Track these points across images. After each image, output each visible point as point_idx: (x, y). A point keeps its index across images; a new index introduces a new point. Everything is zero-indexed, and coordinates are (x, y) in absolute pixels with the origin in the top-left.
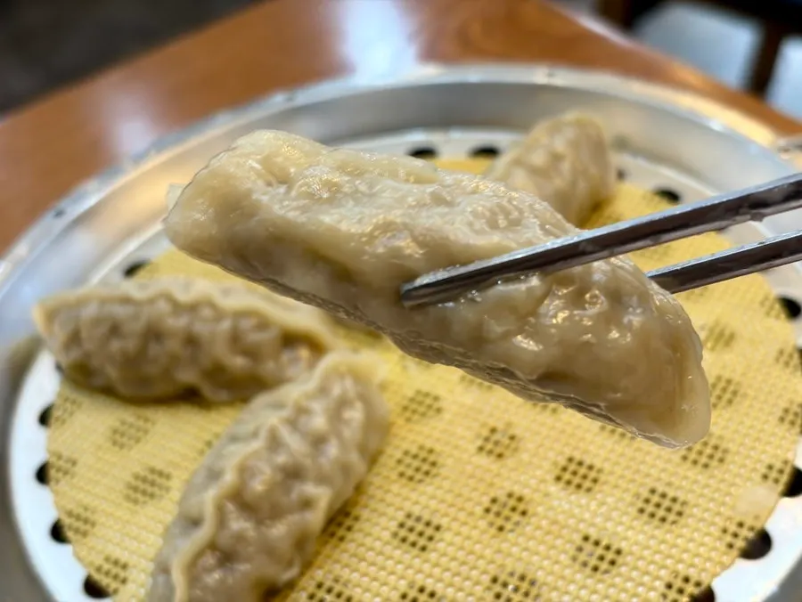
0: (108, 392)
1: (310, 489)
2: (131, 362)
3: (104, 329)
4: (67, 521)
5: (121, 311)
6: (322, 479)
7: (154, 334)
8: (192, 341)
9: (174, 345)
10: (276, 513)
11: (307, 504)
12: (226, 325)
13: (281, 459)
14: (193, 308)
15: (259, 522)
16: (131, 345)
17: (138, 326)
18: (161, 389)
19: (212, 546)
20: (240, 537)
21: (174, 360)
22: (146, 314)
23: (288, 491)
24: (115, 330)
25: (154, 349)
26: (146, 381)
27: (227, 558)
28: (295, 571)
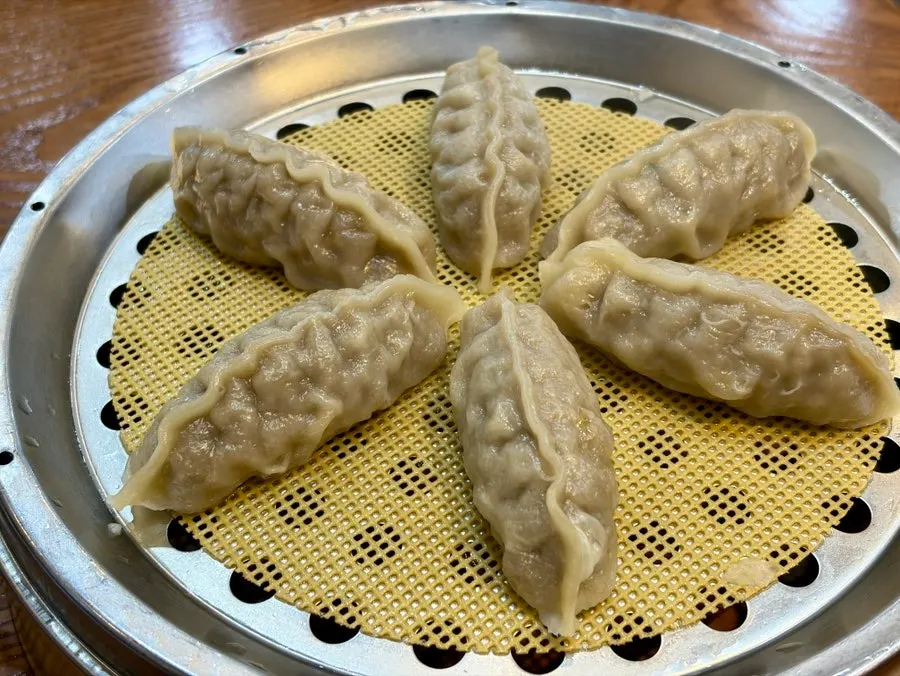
1: (321, 397)
3: (217, 176)
6: (336, 391)
7: (256, 198)
8: (288, 216)
9: (270, 216)
10: (280, 408)
11: (314, 410)
13: (303, 357)
15: (260, 411)
17: (246, 186)
18: (247, 253)
19: (207, 417)
20: (235, 418)
21: (268, 227)
23: (301, 391)
24: (225, 182)
25: (251, 214)
26: (239, 242)
27: (218, 434)
28: (282, 469)
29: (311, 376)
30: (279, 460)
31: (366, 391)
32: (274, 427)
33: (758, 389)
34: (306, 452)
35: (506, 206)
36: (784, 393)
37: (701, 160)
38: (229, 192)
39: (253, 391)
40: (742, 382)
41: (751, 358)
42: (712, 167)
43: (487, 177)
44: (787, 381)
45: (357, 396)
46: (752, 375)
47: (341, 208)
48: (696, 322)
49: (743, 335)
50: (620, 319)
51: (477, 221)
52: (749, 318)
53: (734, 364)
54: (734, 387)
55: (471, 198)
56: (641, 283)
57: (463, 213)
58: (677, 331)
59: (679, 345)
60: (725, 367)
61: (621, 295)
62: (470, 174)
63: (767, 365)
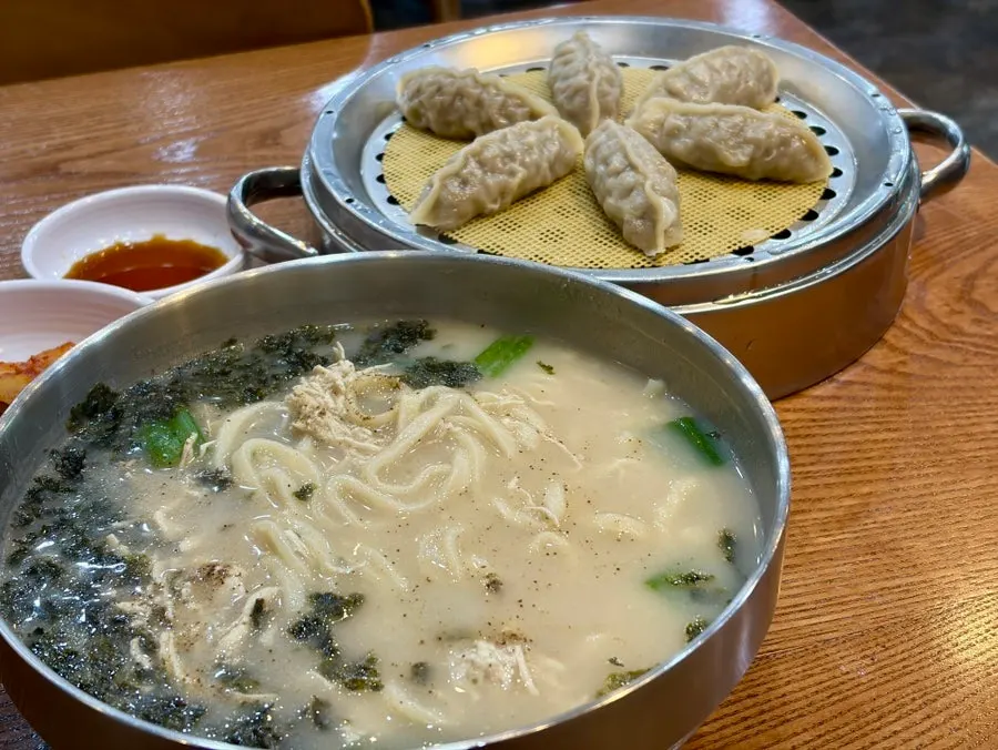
0: (428, 131)
1: (516, 166)
2: (444, 111)
3: (434, 88)
4: (385, 174)
5: (445, 81)
6: (523, 164)
7: (460, 94)
8: (479, 103)
9: (469, 103)
10: (494, 171)
11: (512, 173)
12: (500, 99)
13: (506, 149)
14: (485, 86)
15: (485, 172)
16: (447, 99)
17: (453, 89)
18: (454, 130)
19: (457, 175)
20: (472, 174)
21: (467, 111)
22: (459, 83)
23: (505, 164)
24: (439, 90)
25: (458, 103)
26: (448, 124)
27: (465, 183)
28: (496, 207)
29: (510, 156)
30: (495, 201)
31: (538, 166)
32: (491, 180)
33: (752, 159)
34: (509, 199)
35: (602, 95)
36: (768, 159)
37: (712, 69)
38: (442, 95)
39: (482, 164)
40: (743, 154)
41: (747, 142)
42: (718, 71)
43: (590, 79)
44: (767, 152)
45: (533, 170)
46: (749, 149)
47: (509, 96)
48: (717, 126)
49: (742, 130)
50: (674, 133)
51: (587, 102)
52: (745, 121)
53: (739, 146)
54: (738, 157)
55: (581, 91)
56: (684, 114)
57: (578, 100)
58: (704, 133)
59: (709, 140)
60: (733, 147)
61: (676, 121)
62: (582, 79)
63: (756, 143)
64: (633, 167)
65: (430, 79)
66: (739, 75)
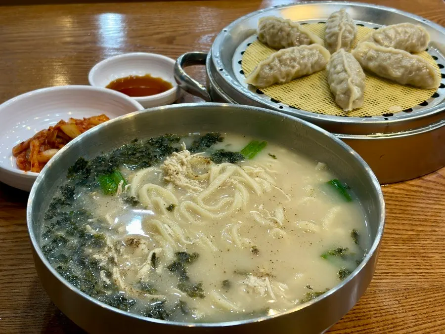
0: (266, 44)
1: (296, 64)
2: (274, 36)
3: (271, 25)
4: (243, 61)
5: (276, 23)
6: (299, 63)
7: (281, 30)
8: (289, 35)
9: (284, 34)
10: (286, 65)
11: (293, 67)
12: (298, 33)
13: (293, 56)
14: (292, 27)
15: (281, 65)
16: (275, 31)
17: (279, 27)
18: (276, 45)
19: (269, 64)
20: (275, 65)
21: (283, 37)
22: (282, 25)
23: (291, 63)
24: (273, 27)
25: (280, 33)
26: (274, 42)
27: (271, 68)
28: (284, 81)
29: (294, 59)
30: (283, 78)
31: (306, 65)
32: (284, 69)
33: (403, 75)
34: (290, 78)
35: (344, 37)
36: (410, 76)
37: (397, 32)
38: (273, 29)
39: (280, 61)
40: (400, 72)
41: (402, 67)
42: (399, 34)
43: (340, 30)
44: (411, 72)
45: (303, 67)
46: (402, 70)
47: (302, 33)
48: (390, 58)
49: (401, 61)
50: (370, 59)
51: (337, 40)
52: (403, 57)
53: (397, 68)
54: (397, 73)
55: (335, 35)
56: (377, 51)
57: (333, 38)
58: (385, 60)
59: (385, 63)
60: (396, 69)
61: (372, 53)
62: (336, 29)
63: (406, 68)
64: (345, 71)
65: (271, 21)
66: (409, 37)
